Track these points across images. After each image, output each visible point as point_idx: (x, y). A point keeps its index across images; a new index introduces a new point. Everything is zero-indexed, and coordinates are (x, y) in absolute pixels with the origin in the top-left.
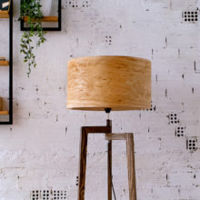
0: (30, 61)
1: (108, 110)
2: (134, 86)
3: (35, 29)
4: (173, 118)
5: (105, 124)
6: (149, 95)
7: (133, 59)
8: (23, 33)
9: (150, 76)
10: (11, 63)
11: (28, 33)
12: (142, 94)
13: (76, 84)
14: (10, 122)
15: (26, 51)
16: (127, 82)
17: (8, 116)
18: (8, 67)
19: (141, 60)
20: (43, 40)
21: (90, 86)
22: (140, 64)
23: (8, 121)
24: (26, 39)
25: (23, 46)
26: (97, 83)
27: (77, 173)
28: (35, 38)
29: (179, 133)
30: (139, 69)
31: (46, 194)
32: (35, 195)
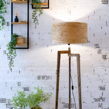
0: (36, 22)
1: (69, 44)
3: (38, 8)
5: (68, 50)
6: (86, 38)
7: (79, 23)
8: (33, 10)
10: (28, 23)
11: (35, 10)
12: (84, 38)
13: (56, 34)
14: (28, 48)
17: (27, 45)
18: (27, 25)
20: (41, 13)
21: (62, 35)
22: (83, 25)
24: (34, 13)
25: (33, 16)
26: (64, 34)
28: (38, 13)
29: (99, 52)
30: (82, 27)
31: (43, 77)
32: (39, 78)
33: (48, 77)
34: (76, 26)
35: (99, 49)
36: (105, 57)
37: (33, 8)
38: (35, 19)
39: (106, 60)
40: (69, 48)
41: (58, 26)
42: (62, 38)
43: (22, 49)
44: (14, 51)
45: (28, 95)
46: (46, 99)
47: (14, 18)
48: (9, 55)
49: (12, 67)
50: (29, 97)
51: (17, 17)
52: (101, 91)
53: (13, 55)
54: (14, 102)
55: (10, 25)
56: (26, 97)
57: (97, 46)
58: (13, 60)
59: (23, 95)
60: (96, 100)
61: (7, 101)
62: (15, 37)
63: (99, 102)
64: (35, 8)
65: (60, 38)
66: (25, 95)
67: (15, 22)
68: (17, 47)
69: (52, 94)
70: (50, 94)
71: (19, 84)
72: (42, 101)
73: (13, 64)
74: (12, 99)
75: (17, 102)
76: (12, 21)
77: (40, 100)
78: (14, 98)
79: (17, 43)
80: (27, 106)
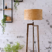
0: (16, 9)
1: (33, 20)
4: (47, 21)
5: (32, 23)
9: (42, 12)
10: (12, 9)
12: (40, 17)
13: (26, 15)
14: (12, 22)
15: (15, 7)
16: (37, 15)
17: (11, 21)
19: (40, 10)
23: (11, 22)
24: (15, 4)
27: (26, 32)
28: (17, 4)
29: (48, 24)
31: (20, 37)
32: (18, 37)
34: (37, 11)
35: (48, 22)
36: (51, 27)
37: (14, 2)
38: (16, 7)
41: (27, 11)
43: (9, 23)
44: (5, 24)
45: (12, 46)
46: (21, 48)
47: (5, 7)
48: (2, 26)
49: (4, 32)
50: (13, 47)
51: (6, 6)
52: (50, 44)
53: (4, 26)
55: (3, 10)
56: (11, 47)
58: (4, 28)
59: (10, 46)
61: (2, 49)
62: (5, 17)
63: (48, 50)
64: (16, 2)
65: (29, 17)
66: (11, 46)
67: (6, 9)
68: (6, 21)
71: (8, 40)
72: (19, 49)
73: (5, 30)
74: (4, 48)
75: (7, 49)
76: (4, 9)
77: (18, 48)
78: (5, 47)
79: (6, 20)
80: (12, 51)
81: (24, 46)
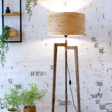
2: (78, 25)
6: (84, 30)
14: (21, 41)
15: (28, 9)
17: (20, 39)
18: (19, 16)
21: (59, 26)
26: (62, 24)
29: (96, 46)
30: (80, 18)
31: (37, 73)
32: (32, 74)
33: (42, 73)
34: (75, 17)
35: (95, 42)
36: (101, 51)
39: (103, 55)
40: (66, 41)
42: (60, 29)
43: (14, 43)
44: (6, 45)
45: (21, 93)
46: (40, 97)
53: (4, 50)
54: (5, 101)
56: (19, 95)
57: (94, 39)
59: (16, 93)
60: (93, 96)
62: (7, 30)
65: (58, 30)
66: (18, 93)
69: (47, 90)
70: (45, 91)
73: (5, 59)
74: (3, 98)
77: (34, 97)
79: (9, 36)
80: (20, 104)
81: (46, 93)
